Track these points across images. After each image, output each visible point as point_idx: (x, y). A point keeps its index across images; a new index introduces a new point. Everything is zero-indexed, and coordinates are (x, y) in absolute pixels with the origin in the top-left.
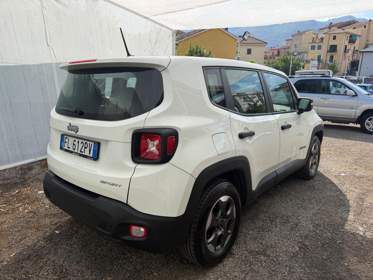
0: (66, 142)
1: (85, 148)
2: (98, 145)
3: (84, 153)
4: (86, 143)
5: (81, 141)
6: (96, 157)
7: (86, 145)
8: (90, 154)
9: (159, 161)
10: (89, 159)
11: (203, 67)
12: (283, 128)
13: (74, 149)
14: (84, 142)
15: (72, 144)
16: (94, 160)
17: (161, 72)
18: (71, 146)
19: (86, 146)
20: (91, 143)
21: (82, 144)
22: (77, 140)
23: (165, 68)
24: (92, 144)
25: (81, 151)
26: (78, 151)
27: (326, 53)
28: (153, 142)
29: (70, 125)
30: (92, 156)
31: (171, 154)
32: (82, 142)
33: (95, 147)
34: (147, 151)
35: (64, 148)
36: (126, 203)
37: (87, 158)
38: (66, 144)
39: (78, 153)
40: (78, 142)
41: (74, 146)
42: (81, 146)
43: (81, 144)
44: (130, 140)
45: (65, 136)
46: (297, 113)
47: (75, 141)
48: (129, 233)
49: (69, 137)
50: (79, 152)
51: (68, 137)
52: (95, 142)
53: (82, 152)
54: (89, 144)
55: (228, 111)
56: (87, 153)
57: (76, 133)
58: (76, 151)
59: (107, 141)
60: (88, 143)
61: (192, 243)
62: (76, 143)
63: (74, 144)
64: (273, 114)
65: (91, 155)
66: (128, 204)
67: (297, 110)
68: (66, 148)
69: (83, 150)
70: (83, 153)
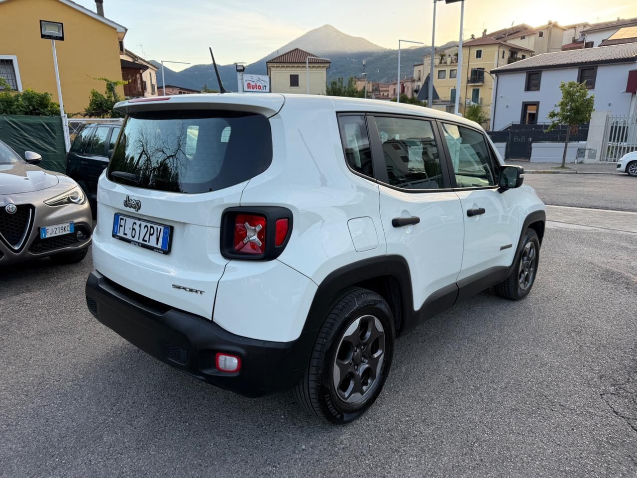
0: (122, 226)
1: (151, 235)
2: (170, 230)
3: (149, 242)
4: (152, 227)
5: (144, 224)
6: (167, 250)
7: (152, 229)
8: (157, 244)
9: (262, 256)
10: (156, 251)
11: (337, 112)
12: (470, 214)
13: (133, 237)
14: (149, 225)
15: (130, 229)
16: (163, 253)
17: (269, 119)
18: (128, 232)
19: (152, 233)
20: (159, 227)
21: (146, 228)
22: (138, 222)
23: (275, 114)
24: (161, 229)
25: (144, 240)
26: (139, 239)
27: (466, 84)
28: (253, 228)
29: (129, 199)
30: (161, 248)
31: (281, 246)
32: (146, 226)
33: (165, 233)
34: (245, 241)
35: (118, 234)
36: (211, 319)
37: (153, 250)
38: (122, 229)
39: (139, 243)
40: (140, 226)
41: (134, 231)
42: (144, 231)
43: (144, 228)
44: (219, 224)
45: (120, 217)
46: (498, 190)
47: (135, 223)
48: (214, 364)
49: (126, 218)
50: (141, 241)
51: (124, 218)
52: (165, 226)
53: (146, 241)
54: (157, 228)
55: (377, 183)
56: (153, 243)
57: (137, 211)
58: (136, 239)
59: (184, 223)
60: (155, 226)
61: (312, 384)
62: (137, 227)
63: (134, 229)
64: (454, 191)
65: (159, 246)
66: (214, 320)
67: (497, 185)
68: (121, 234)
69: (147, 238)
70: (147, 243)
